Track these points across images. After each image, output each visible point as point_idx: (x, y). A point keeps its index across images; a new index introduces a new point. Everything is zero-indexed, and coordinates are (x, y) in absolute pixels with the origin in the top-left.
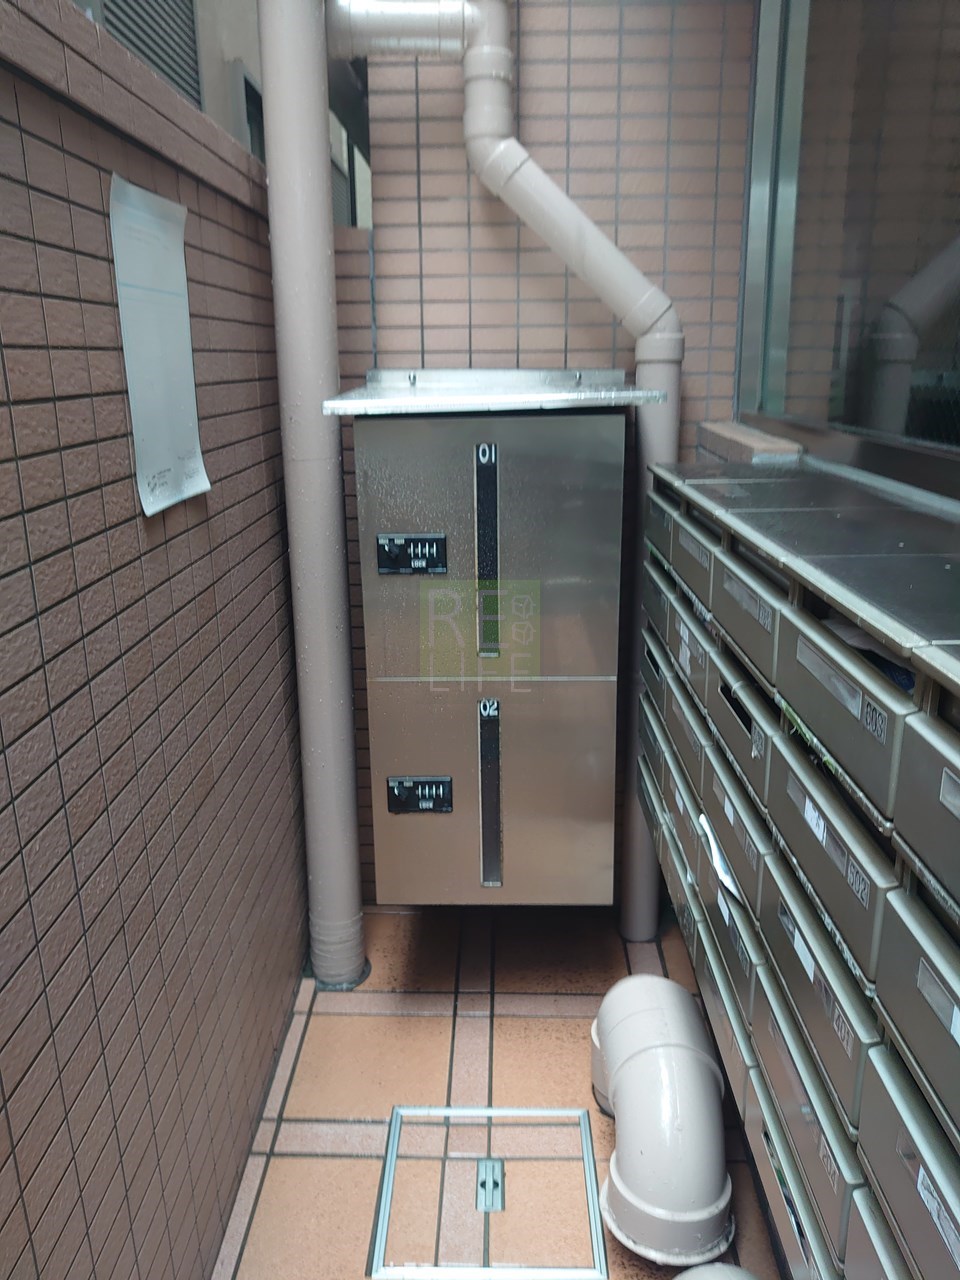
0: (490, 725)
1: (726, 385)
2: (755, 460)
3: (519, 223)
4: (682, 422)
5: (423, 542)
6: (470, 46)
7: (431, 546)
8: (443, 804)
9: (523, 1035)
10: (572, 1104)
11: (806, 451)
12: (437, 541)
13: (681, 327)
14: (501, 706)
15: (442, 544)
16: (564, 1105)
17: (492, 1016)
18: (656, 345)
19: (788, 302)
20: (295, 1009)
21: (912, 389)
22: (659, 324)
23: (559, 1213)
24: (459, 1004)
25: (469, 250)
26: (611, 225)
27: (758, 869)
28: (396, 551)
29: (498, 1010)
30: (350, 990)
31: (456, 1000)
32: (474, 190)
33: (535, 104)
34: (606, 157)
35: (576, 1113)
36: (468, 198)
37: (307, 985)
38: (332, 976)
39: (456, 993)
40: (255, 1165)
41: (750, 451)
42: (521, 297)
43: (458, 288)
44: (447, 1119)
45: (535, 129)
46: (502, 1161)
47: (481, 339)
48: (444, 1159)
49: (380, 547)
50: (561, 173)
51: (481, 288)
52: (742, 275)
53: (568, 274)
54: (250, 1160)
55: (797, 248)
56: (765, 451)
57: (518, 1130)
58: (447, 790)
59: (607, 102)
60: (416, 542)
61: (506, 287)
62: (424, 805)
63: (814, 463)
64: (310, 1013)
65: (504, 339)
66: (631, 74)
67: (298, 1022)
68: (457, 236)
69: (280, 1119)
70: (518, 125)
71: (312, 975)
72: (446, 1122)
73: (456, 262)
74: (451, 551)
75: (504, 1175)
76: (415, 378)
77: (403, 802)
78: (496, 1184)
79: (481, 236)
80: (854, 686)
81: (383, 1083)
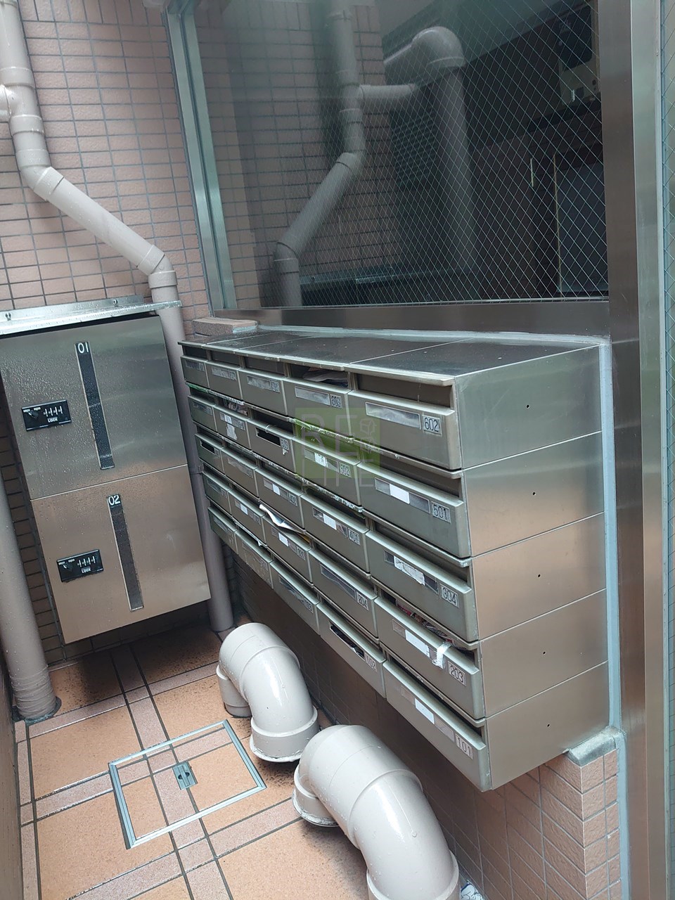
0: (117, 510)
1: (202, 297)
2: (234, 332)
3: (61, 215)
4: (184, 320)
5: (53, 406)
6: (13, 114)
7: (58, 408)
8: (97, 567)
9: (174, 698)
10: (217, 720)
11: (259, 323)
12: (61, 404)
13: (172, 266)
14: (122, 497)
15: (65, 405)
16: (212, 723)
17: (151, 696)
18: (160, 278)
19: (227, 247)
20: (16, 741)
21: (301, 286)
22: (160, 266)
23: (230, 771)
24: (127, 698)
25: (32, 234)
26: (119, 212)
27: (298, 503)
28: (37, 414)
29: (153, 693)
30: (50, 718)
31: (125, 697)
32: (28, 198)
33: (58, 145)
34: (107, 174)
35: (220, 724)
36: (25, 203)
37: (20, 726)
38: (36, 713)
39: (124, 693)
40: (27, 832)
41: (231, 327)
42: (71, 259)
43: (28, 258)
44: (144, 755)
45: (61, 160)
46: (186, 762)
47: (50, 287)
48: (152, 775)
49: (25, 415)
50: (83, 184)
51: (43, 256)
52: (199, 234)
53: (99, 243)
54: (22, 829)
55: (225, 217)
56: (238, 326)
57: (189, 744)
58: (97, 557)
59: (102, 144)
60: (48, 407)
61: (60, 255)
62: (85, 571)
63: (264, 328)
64: (28, 739)
65: (65, 285)
66: (113, 127)
67: (22, 748)
68: (22, 227)
69: (34, 801)
70: (51, 159)
71: (20, 718)
72: (145, 758)
73: (25, 242)
74: (72, 409)
75: (191, 768)
76: (10, 315)
77: (70, 573)
78: (187, 774)
79: (37, 226)
80: (325, 393)
81: (96, 755)
